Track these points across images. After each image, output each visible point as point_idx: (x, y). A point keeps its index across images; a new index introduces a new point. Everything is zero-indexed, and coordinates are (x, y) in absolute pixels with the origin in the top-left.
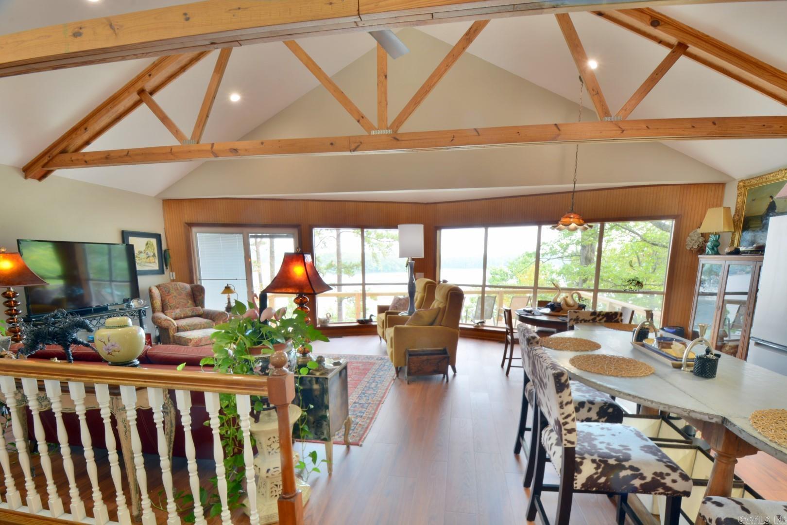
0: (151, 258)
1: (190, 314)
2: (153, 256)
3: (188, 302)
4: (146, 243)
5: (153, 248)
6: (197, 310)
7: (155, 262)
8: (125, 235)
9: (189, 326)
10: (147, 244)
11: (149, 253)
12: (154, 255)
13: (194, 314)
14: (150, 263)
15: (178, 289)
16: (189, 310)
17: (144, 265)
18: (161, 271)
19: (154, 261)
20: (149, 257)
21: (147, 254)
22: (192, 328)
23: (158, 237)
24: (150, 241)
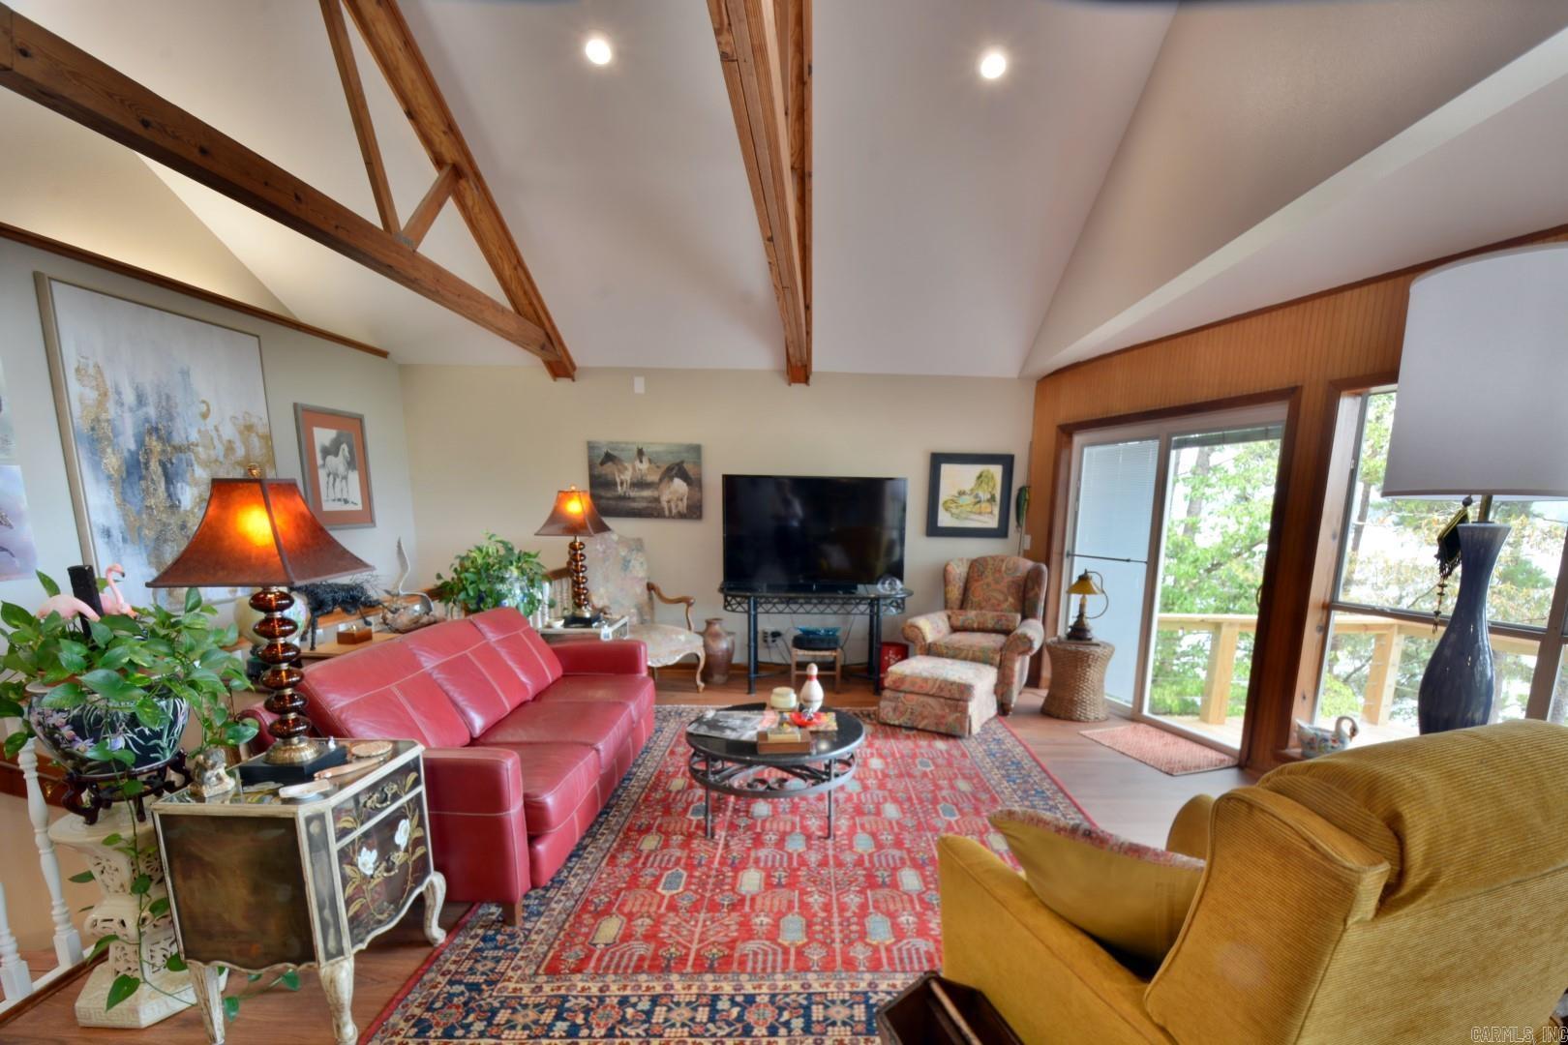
0: (985, 506)
1: (990, 624)
2: (988, 501)
3: (1006, 600)
4: (977, 474)
5: (991, 484)
6: (1007, 620)
7: (991, 513)
8: (937, 460)
9: (947, 648)
10: (980, 476)
11: (981, 494)
12: (992, 499)
13: (998, 627)
14: (980, 513)
15: (1000, 571)
16: (993, 618)
17: (966, 519)
18: (1001, 532)
19: (989, 510)
20: (979, 502)
21: (977, 496)
22: (951, 653)
23: (1007, 461)
24: (988, 471)
